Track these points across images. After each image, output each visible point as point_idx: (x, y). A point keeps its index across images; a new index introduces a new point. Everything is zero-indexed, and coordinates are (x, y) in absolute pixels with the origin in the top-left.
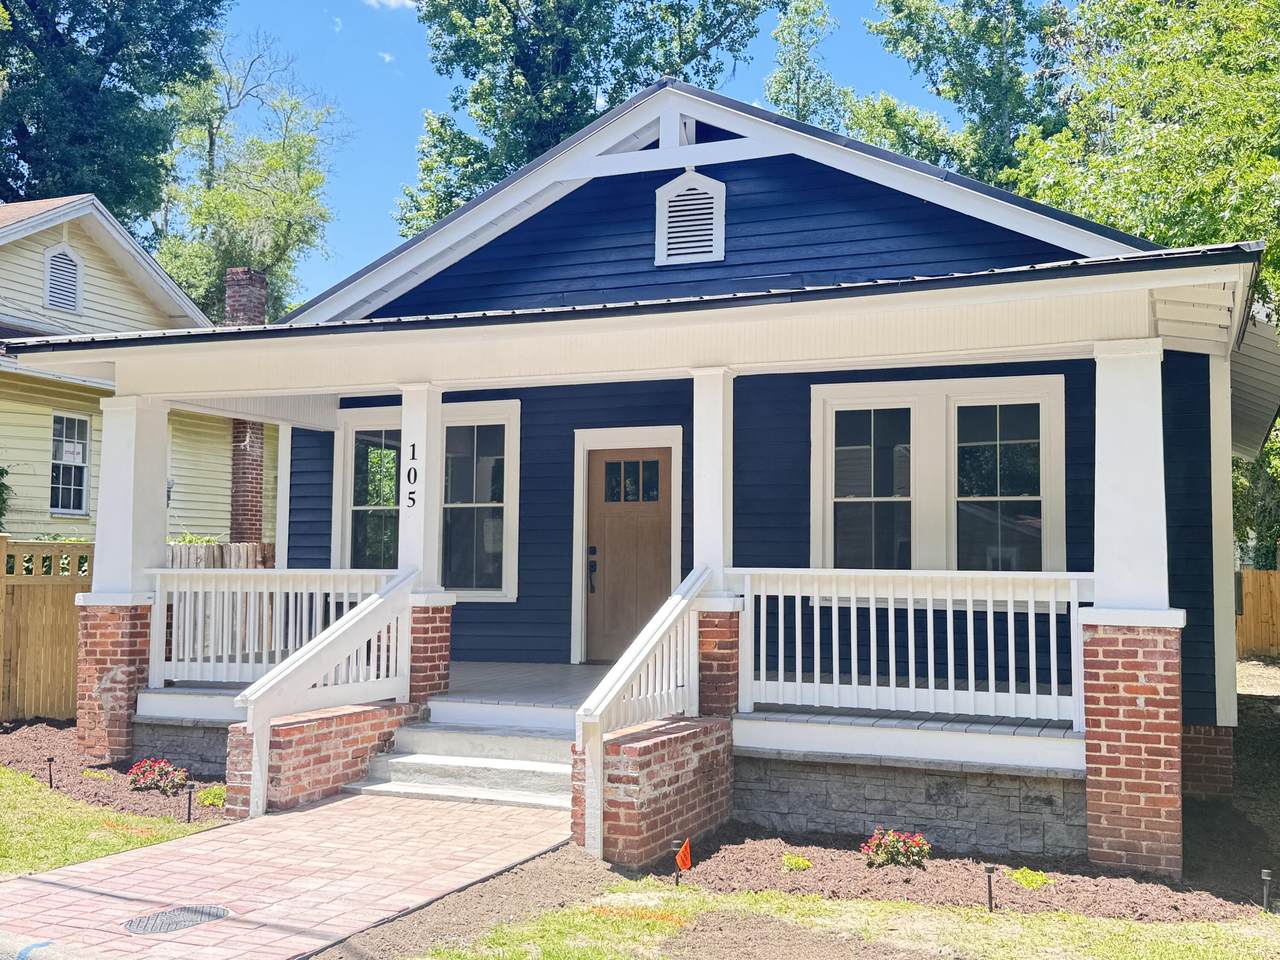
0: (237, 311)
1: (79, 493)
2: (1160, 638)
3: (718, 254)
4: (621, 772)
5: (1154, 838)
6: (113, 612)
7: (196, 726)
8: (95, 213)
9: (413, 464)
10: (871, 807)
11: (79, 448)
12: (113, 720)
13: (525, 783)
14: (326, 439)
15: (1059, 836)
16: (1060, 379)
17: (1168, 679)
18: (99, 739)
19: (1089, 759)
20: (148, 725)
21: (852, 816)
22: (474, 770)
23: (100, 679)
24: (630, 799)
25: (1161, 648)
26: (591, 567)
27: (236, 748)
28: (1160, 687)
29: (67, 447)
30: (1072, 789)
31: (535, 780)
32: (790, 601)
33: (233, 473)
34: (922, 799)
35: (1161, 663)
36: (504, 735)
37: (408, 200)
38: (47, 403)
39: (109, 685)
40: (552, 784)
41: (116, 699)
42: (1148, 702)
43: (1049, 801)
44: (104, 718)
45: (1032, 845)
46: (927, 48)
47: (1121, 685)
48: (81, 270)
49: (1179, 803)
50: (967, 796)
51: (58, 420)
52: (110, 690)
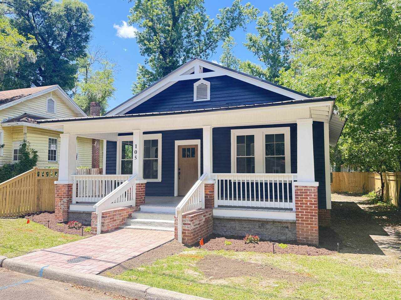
0: (93, 112)
1: (55, 157)
2: (313, 189)
3: (209, 99)
4: (186, 222)
5: (312, 236)
6: (64, 186)
7: (84, 213)
8: (59, 89)
9: (136, 149)
10: (245, 230)
11: (55, 146)
12: (64, 211)
13: (163, 225)
14: (115, 143)
15: (290, 235)
16: (289, 128)
17: (315, 198)
18: (60, 216)
19: (297, 217)
20: (72, 213)
21: (241, 232)
22: (151, 222)
23: (60, 202)
24: (188, 229)
25: (313, 191)
26: (179, 173)
27: (93, 218)
28: (313, 200)
29: (52, 145)
30: (293, 224)
31: (166, 225)
32: (226, 181)
33: (92, 151)
34: (258, 227)
35: (313, 195)
36: (159, 214)
37: (134, 86)
38: (47, 135)
39: (63, 203)
40: (170, 225)
41: (64, 206)
42: (310, 204)
43: (287, 227)
44: (61, 211)
45: (283, 238)
46: (258, 50)
47: (304, 200)
48: (55, 103)
49: (318, 228)
50: (268, 226)
51: (50, 139)
52: (63, 204)
